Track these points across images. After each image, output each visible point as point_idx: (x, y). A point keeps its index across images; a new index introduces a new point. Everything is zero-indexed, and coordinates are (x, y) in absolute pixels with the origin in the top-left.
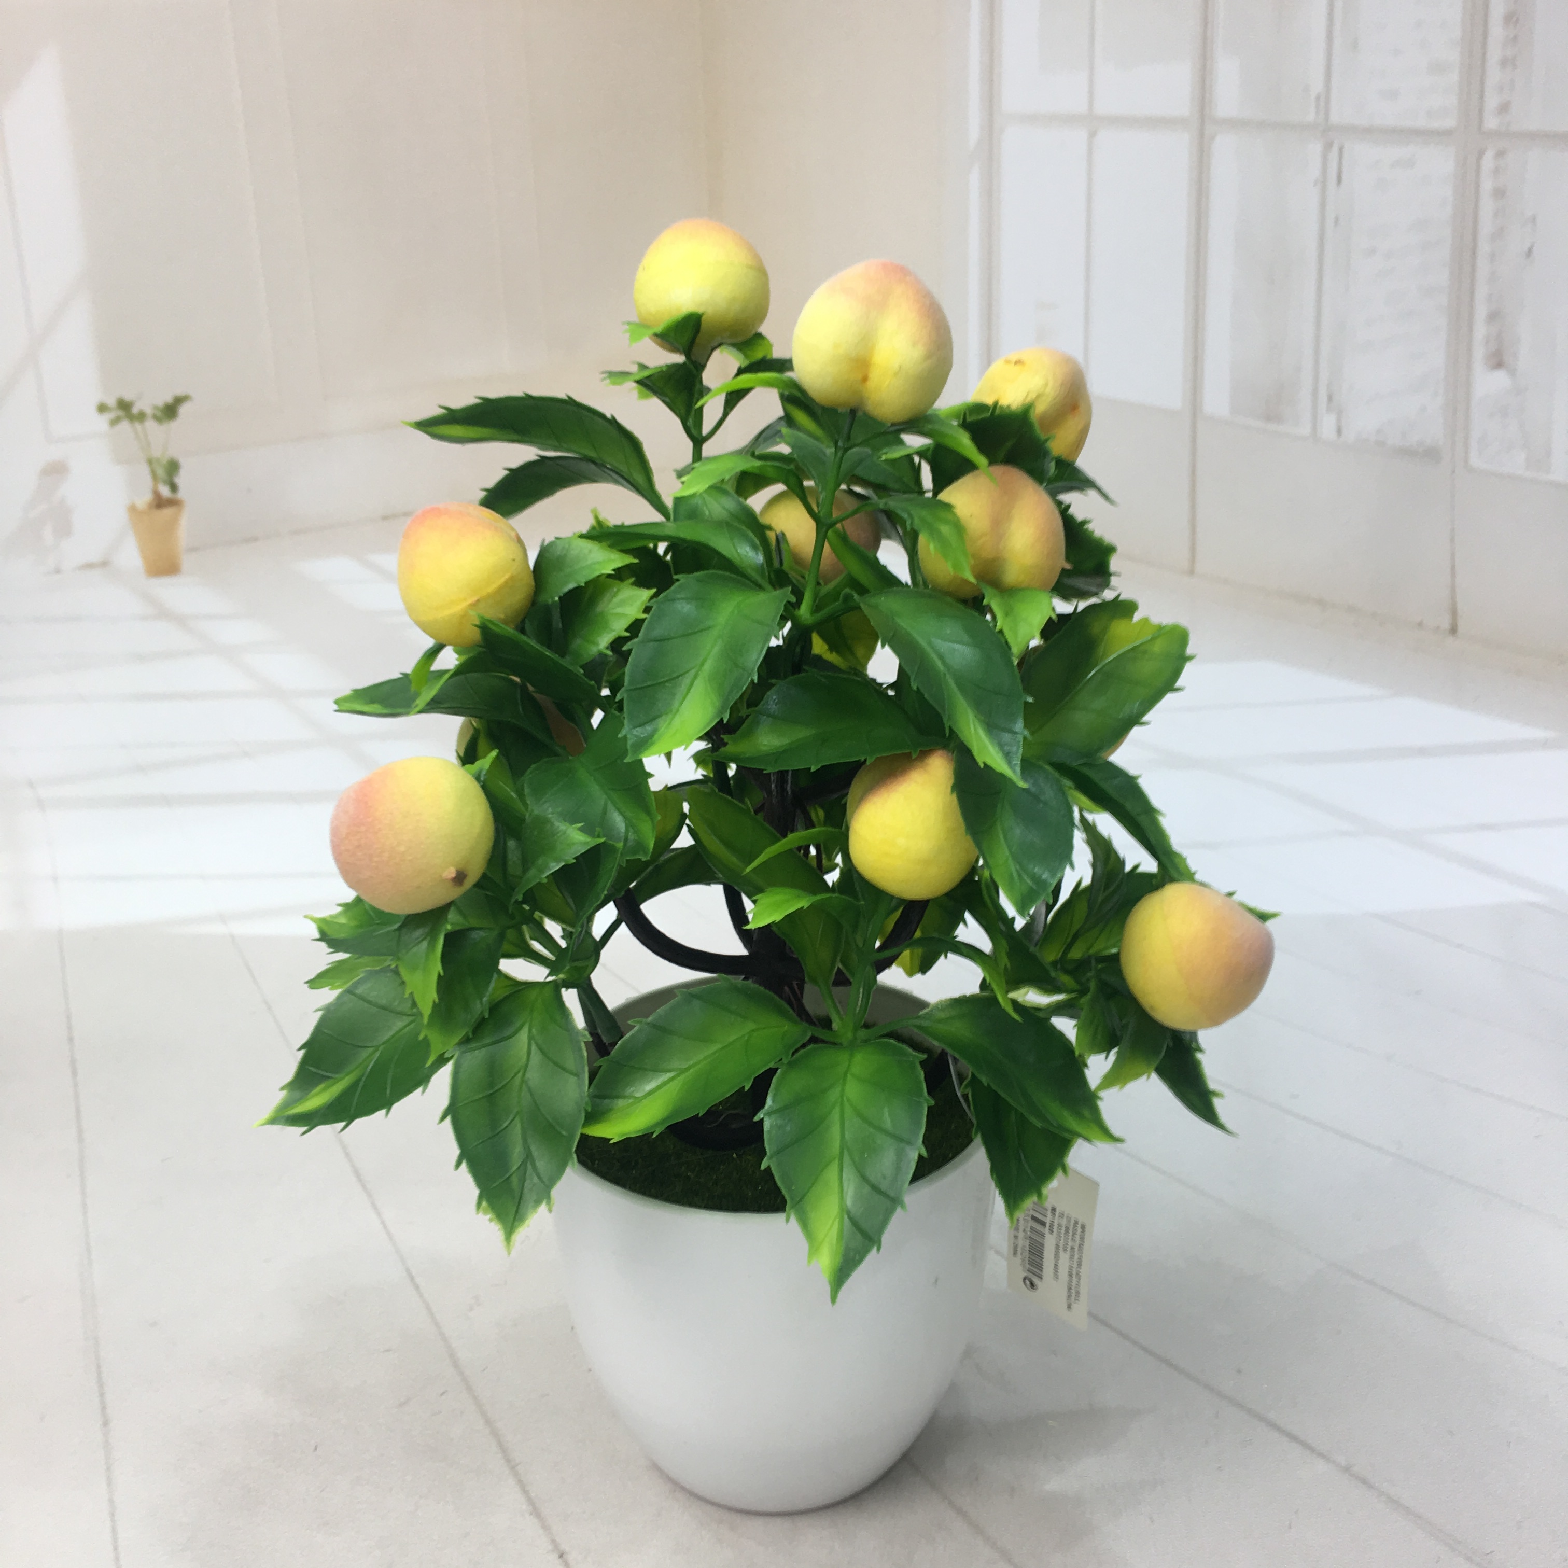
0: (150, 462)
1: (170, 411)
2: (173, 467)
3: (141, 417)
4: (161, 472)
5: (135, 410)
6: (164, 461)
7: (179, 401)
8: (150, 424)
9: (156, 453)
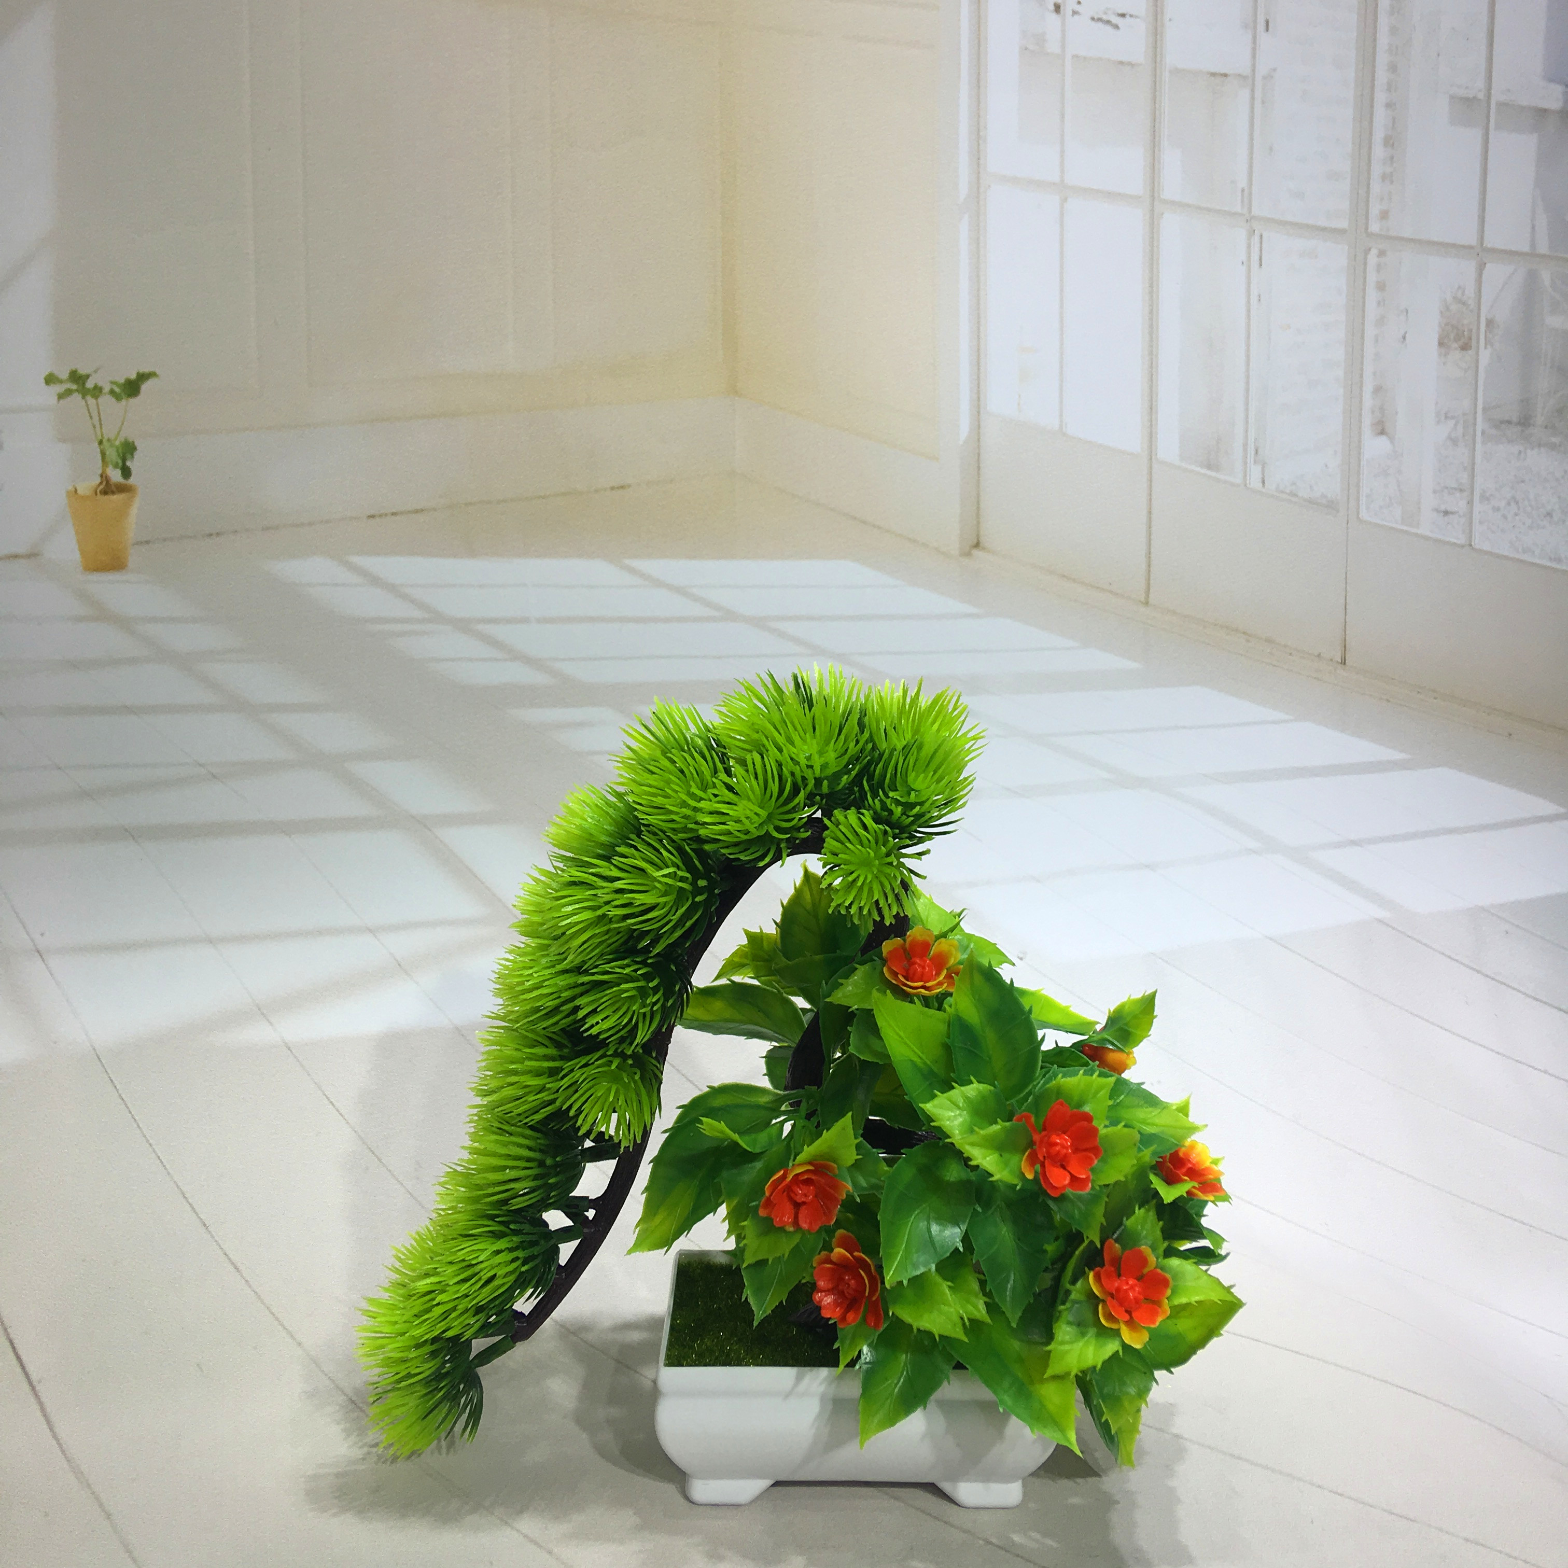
0: (101, 443)
1: (132, 388)
2: (129, 449)
3: (97, 391)
4: (112, 454)
5: (90, 384)
6: (117, 443)
7: (143, 377)
8: (106, 401)
9: (109, 431)
